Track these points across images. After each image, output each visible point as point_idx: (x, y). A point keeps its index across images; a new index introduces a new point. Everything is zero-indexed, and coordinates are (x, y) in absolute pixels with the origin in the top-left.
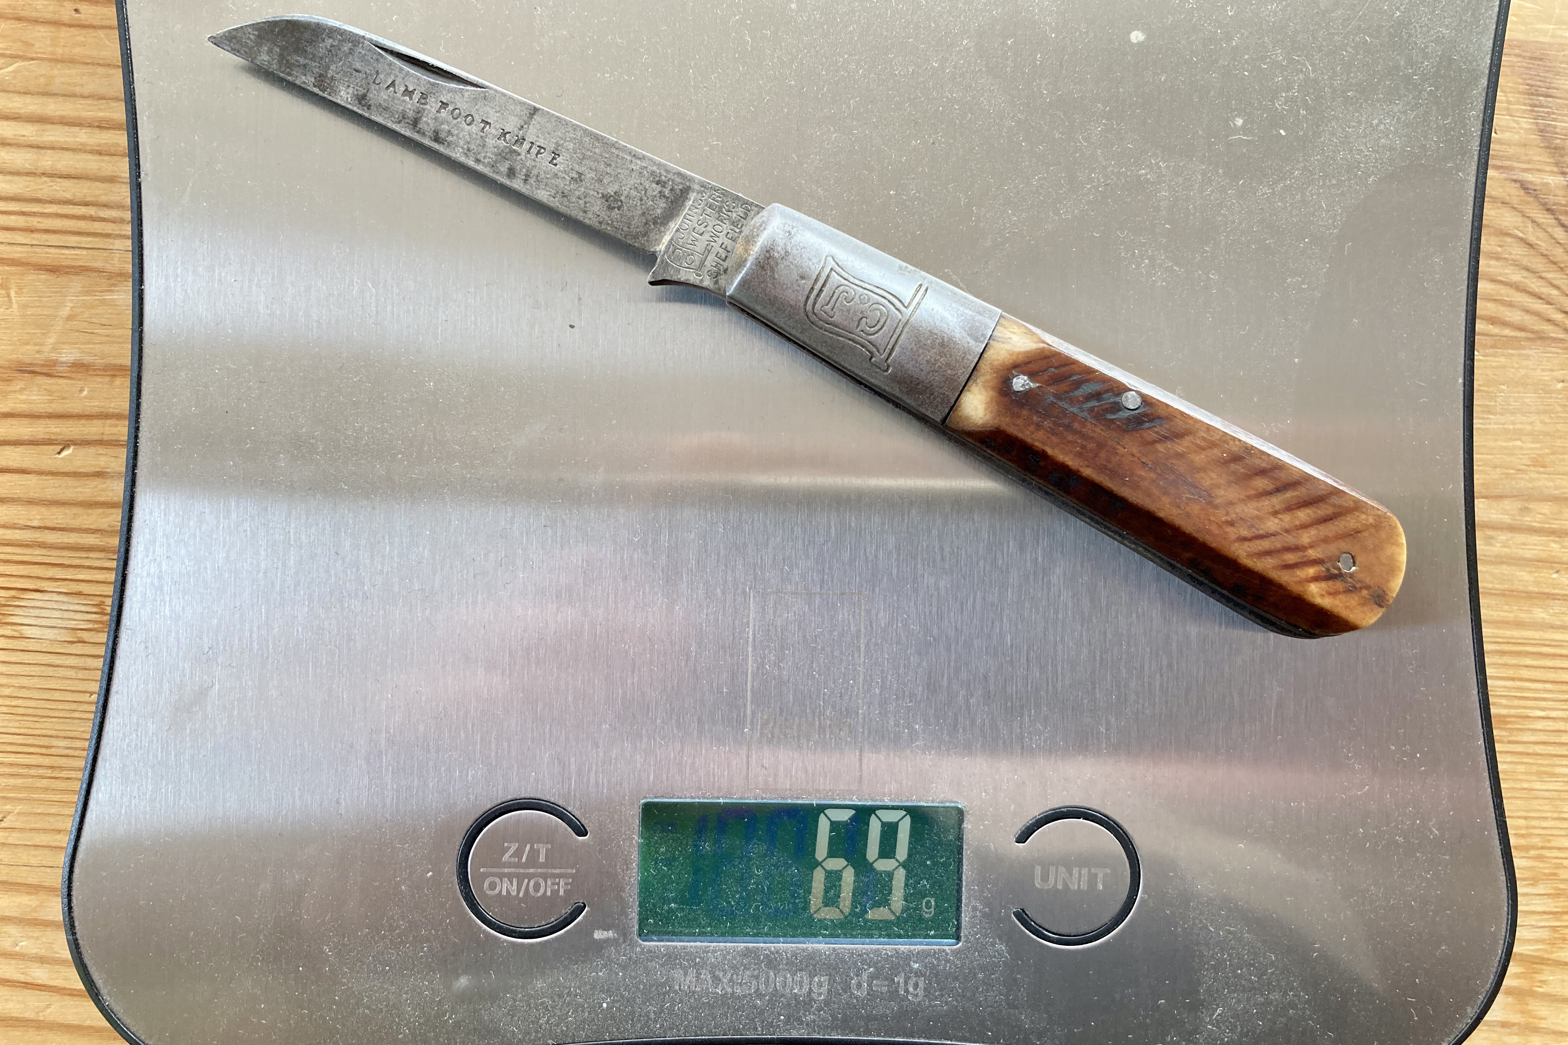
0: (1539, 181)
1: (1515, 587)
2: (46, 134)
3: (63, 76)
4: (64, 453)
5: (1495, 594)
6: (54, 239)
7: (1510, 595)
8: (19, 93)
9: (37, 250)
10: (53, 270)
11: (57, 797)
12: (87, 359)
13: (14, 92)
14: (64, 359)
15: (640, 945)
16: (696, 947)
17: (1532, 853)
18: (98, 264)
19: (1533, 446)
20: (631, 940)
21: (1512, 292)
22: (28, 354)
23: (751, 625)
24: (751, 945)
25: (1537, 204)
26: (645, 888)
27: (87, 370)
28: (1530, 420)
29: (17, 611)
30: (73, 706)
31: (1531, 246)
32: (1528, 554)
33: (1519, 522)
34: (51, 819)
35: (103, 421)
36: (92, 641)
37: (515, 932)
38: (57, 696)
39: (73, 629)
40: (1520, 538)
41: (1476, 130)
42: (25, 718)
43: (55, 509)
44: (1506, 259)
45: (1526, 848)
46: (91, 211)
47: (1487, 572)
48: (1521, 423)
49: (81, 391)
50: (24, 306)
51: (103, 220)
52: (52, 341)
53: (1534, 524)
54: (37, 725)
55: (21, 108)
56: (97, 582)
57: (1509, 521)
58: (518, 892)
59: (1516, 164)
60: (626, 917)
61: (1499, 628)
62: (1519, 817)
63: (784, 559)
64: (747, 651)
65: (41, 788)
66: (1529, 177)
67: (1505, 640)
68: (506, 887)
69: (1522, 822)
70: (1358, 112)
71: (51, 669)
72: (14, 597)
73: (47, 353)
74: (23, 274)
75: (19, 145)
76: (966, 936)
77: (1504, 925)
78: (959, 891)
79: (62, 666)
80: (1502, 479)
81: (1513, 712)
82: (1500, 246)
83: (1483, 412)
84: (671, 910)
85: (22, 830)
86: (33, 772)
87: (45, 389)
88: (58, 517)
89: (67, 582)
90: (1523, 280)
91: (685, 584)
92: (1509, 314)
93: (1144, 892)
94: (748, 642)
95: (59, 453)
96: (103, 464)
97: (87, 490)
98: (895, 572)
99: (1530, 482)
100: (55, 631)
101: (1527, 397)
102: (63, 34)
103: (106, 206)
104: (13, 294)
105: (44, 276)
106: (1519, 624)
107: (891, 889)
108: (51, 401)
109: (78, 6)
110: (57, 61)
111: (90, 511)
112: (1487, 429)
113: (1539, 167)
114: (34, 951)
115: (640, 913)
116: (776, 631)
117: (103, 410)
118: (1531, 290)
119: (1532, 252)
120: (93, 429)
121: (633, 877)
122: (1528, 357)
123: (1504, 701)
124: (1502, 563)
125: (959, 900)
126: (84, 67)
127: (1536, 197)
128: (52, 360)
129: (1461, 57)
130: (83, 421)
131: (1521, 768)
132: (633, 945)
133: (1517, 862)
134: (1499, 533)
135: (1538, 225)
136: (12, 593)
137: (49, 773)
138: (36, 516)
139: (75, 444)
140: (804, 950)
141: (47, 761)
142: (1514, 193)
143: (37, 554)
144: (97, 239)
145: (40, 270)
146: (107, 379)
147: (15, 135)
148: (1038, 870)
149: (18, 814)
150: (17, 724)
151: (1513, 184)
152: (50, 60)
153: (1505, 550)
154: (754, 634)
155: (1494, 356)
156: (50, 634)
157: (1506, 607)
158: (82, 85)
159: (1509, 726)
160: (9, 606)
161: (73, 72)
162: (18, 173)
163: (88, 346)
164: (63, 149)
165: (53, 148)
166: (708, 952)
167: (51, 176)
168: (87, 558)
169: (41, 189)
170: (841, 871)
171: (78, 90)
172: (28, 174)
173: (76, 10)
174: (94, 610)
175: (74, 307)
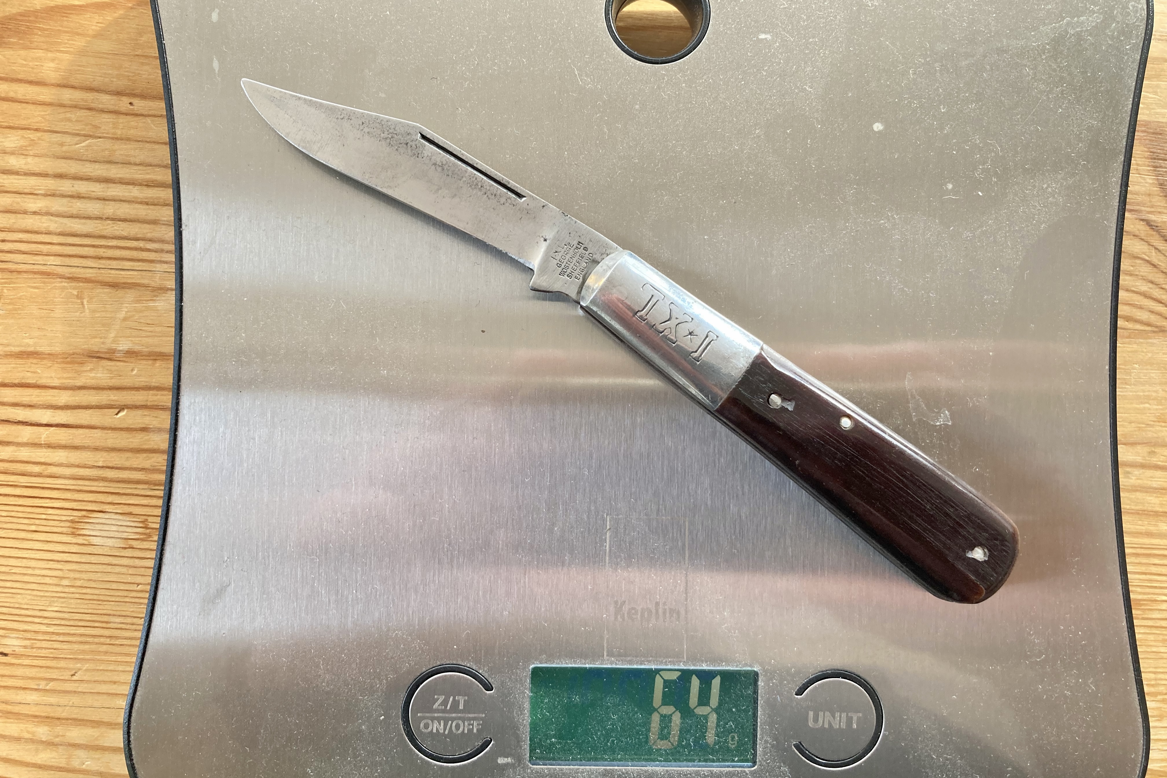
0: (1160, 220)
1: (1145, 508)
2: (110, 190)
3: (121, 150)
4: (120, 415)
5: (1132, 513)
6: (114, 264)
7: (1142, 513)
8: (90, 161)
9: (102, 271)
10: (114, 285)
11: (113, 658)
12: (137, 348)
13: (87, 161)
14: (121, 348)
15: (531, 768)
16: (570, 769)
17: (1160, 697)
18: (145, 282)
19: (1157, 407)
20: (524, 764)
21: (1141, 298)
22: (95, 344)
23: (608, 541)
24: (608, 768)
25: (1158, 236)
26: (534, 727)
27: (137, 356)
28: (1155, 389)
29: (87, 526)
30: (126, 593)
31: (1154, 266)
32: (1155, 485)
33: (1148, 462)
34: (109, 674)
35: (148, 392)
36: (138, 547)
37: (442, 758)
38: (114, 586)
39: (125, 539)
40: (1149, 473)
41: (1116, 191)
42: (91, 602)
43: (113, 454)
44: (1137, 275)
45: (1155, 694)
46: (141, 244)
47: (1126, 497)
48: (1149, 391)
49: (132, 370)
50: (94, 311)
51: (149, 250)
52: (112, 335)
53: (1159, 463)
54: (100, 607)
55: (91, 172)
56: (143, 505)
57: (1141, 461)
58: (445, 730)
59: (1143, 208)
60: (521, 747)
61: (1134, 537)
62: (1150, 672)
63: (631, 495)
64: (605, 559)
65: (103, 652)
66: (1152, 217)
67: (1139, 546)
68: (435, 727)
69: (1152, 676)
70: (1033, 179)
71: (111, 567)
72: (85, 516)
73: (109, 344)
74: (92, 289)
75: (90, 198)
76: (760, 761)
77: (1141, 753)
78: (755, 730)
79: (118, 565)
80: (1135, 431)
81: (1145, 597)
82: (1132, 266)
83: (1122, 383)
84: (552, 744)
85: (88, 682)
86: (96, 640)
87: (108, 369)
88: (116, 459)
89: (122, 506)
90: (1149, 289)
91: (561, 512)
92: (1139, 314)
93: (885, 730)
94: (605, 552)
95: (117, 414)
96: (147, 422)
97: (136, 440)
98: (709, 503)
99: (1156, 433)
100: (113, 540)
101: (1153, 373)
102: (121, 121)
103: (151, 240)
104: (85, 303)
105: (107, 290)
106: (1149, 534)
107: (706, 728)
108: (111, 378)
109: (132, 101)
110: (117, 139)
111: (138, 455)
112: (1124, 395)
113: (1159, 210)
114: (97, 768)
115: (530, 745)
116: (626, 545)
117: (147, 384)
118: (1155, 297)
119: (1155, 270)
120: (139, 398)
121: (525, 719)
122: (1153, 344)
123: (1139, 590)
124: (1137, 491)
125: (755, 736)
126: (137, 143)
127: (1157, 231)
128: (112, 349)
129: (1105, 140)
130: (133, 392)
131: (1152, 637)
132: (525, 767)
133: (1149, 704)
134: (1135, 470)
135: (1159, 251)
136: (84, 513)
137: (108, 641)
138: (101, 459)
139: (128, 408)
140: (646, 772)
141: (107, 633)
142: (1141, 228)
143: (100, 486)
144: (144, 264)
145: (105, 285)
146: (150, 362)
147: (87, 191)
148: (811, 714)
149: (86, 670)
150: (86, 606)
151: (1141, 223)
152: (113, 138)
153: (1139, 481)
154: (610, 547)
155: (1129, 343)
156: (110, 542)
157: (1140, 522)
158: (135, 156)
159: (1143, 607)
160: (81, 522)
161: (129, 146)
162: (89, 218)
163: (137, 339)
164: (121, 201)
165: (115, 200)
166: (578, 773)
167: (113, 219)
168: (136, 488)
169: (106, 229)
170: (671, 715)
171: (132, 160)
172: (97, 218)
173: (131, 103)
174: (141, 525)
175: (128, 312)
